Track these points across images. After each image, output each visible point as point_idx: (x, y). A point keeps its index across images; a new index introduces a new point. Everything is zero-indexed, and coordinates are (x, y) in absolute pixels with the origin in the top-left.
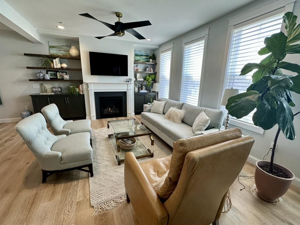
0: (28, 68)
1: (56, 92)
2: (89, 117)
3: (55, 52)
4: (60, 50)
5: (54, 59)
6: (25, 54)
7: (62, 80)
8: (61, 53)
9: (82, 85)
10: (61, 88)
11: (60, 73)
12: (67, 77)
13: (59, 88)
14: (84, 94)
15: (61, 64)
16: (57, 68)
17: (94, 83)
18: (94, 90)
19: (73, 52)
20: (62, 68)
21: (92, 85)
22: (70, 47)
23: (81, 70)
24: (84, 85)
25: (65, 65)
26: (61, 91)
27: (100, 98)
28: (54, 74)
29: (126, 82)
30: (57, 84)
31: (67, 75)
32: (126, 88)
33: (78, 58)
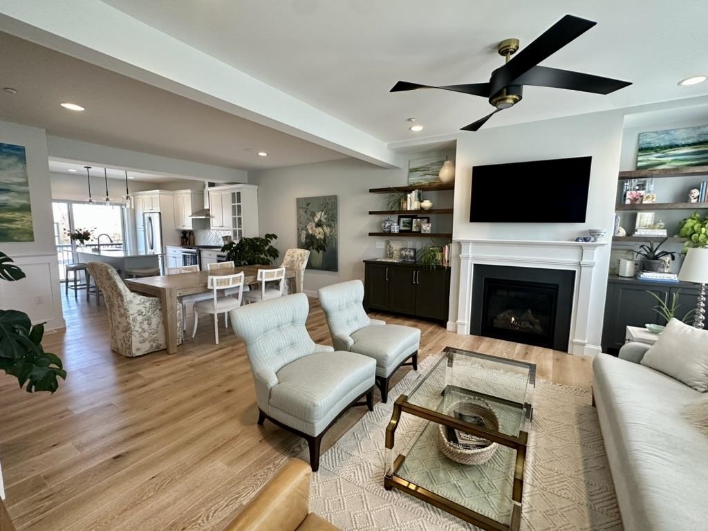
0: (371, 213)
1: (405, 258)
2: (452, 323)
3: (417, 178)
4: (425, 175)
5: (409, 193)
6: (371, 191)
7: (419, 234)
8: (425, 180)
9: (449, 247)
10: (415, 250)
11: (419, 220)
12: (427, 228)
13: (412, 251)
14: (450, 268)
15: (421, 201)
16: (411, 211)
17: (476, 242)
18: (474, 258)
19: (445, 174)
20: (422, 210)
21: (470, 246)
22: (441, 164)
23: (451, 211)
24: (454, 247)
25: (427, 204)
26: (414, 257)
27: (487, 280)
28: (408, 223)
29: (577, 240)
30: (411, 243)
31: (427, 224)
32: (575, 260)
33: (449, 187)
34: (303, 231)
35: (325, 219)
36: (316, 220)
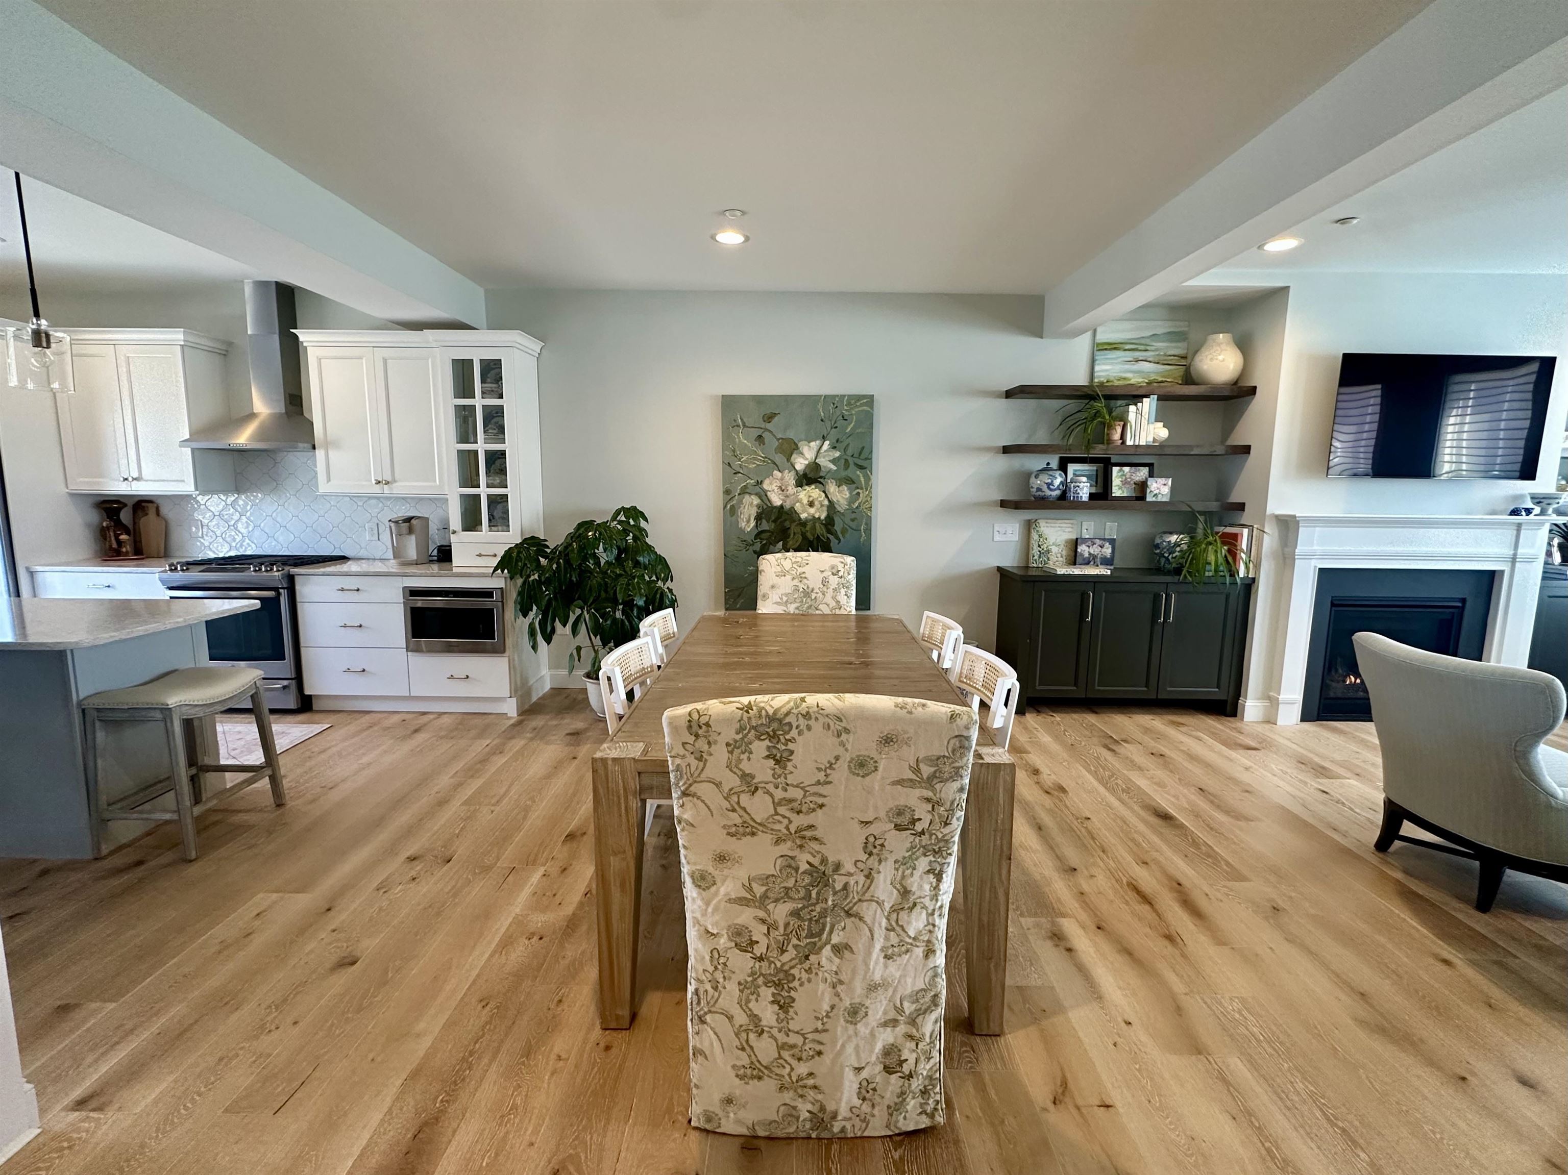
1: (1088, 562)
2: (1259, 704)
4: (1137, 361)
5: (1132, 404)
11: (1126, 469)
12: (1159, 489)
13: (1107, 545)
14: (1255, 579)
21: (1320, 530)
24: (1268, 531)
25: (1160, 431)
27: (1334, 602)
28: (1088, 477)
31: (1158, 481)
34: (747, 499)
35: (833, 461)
36: (800, 464)
